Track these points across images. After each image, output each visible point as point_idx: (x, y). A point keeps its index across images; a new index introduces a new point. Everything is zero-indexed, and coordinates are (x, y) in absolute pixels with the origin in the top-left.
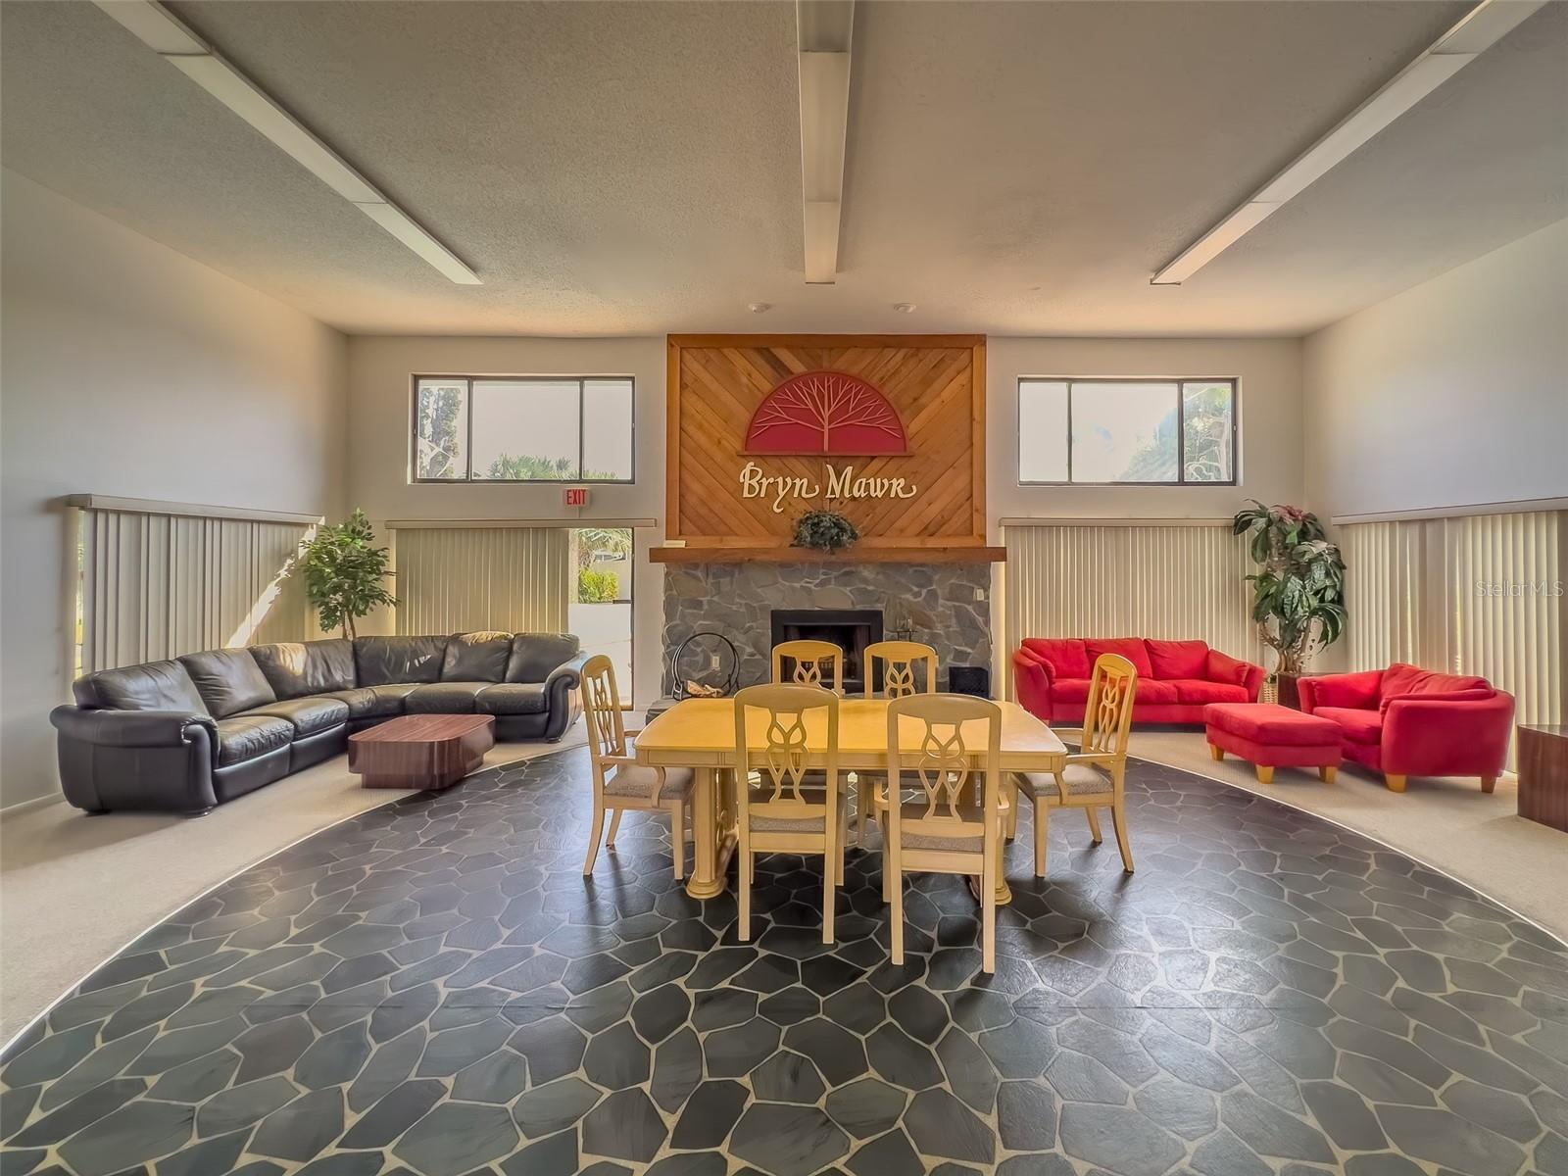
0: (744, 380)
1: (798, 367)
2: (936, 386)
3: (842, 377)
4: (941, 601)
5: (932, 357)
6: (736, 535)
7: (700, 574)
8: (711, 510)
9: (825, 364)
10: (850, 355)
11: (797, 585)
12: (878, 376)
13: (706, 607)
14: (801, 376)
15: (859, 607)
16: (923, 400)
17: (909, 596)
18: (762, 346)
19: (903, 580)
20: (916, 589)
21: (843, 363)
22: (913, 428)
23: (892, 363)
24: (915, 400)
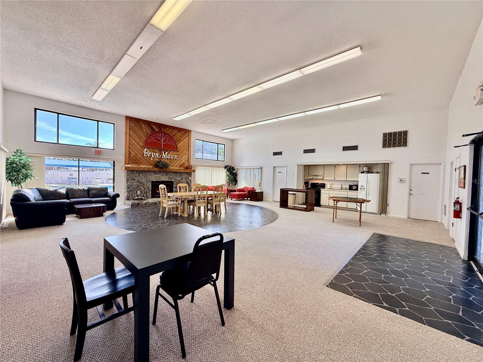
0: (144, 130)
1: (157, 130)
2: (183, 138)
3: (165, 134)
4: (184, 179)
5: (182, 133)
6: (142, 164)
7: (135, 173)
8: (136, 159)
9: (162, 130)
10: (167, 129)
11: (157, 176)
12: (173, 135)
13: (136, 180)
14: (157, 132)
15: (169, 180)
16: (181, 141)
17: (178, 178)
18: (149, 123)
19: (177, 175)
20: (179, 177)
21: (166, 130)
22: (178, 146)
23: (175, 132)
24: (179, 140)
